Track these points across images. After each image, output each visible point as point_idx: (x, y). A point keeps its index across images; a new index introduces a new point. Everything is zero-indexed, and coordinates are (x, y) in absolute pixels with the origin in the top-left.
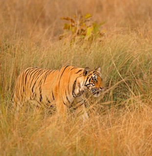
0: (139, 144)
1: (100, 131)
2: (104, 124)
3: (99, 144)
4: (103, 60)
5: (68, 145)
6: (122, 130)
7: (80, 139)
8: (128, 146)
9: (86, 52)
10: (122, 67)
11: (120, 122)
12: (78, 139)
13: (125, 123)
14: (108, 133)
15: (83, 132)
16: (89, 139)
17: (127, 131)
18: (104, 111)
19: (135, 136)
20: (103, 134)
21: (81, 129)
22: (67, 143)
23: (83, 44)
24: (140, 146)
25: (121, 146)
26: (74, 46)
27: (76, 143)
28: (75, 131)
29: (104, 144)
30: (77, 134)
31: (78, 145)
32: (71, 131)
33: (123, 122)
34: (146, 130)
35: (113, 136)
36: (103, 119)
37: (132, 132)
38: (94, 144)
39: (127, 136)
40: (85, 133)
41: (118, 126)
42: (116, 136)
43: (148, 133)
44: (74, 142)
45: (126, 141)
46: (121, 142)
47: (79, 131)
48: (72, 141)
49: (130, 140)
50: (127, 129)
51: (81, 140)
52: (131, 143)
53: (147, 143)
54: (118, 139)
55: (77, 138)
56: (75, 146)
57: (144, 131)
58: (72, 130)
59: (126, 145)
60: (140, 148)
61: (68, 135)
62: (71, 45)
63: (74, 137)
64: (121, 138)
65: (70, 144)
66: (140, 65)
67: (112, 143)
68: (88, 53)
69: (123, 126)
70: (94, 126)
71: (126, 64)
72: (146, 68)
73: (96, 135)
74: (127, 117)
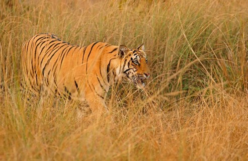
0: (221, 155)
1: (163, 136)
2: (169, 125)
3: (162, 155)
4: (167, 29)
5: (115, 157)
6: (196, 134)
7: (134, 147)
8: (205, 158)
9: (143, 18)
10: (197, 40)
11: (193, 122)
12: (130, 147)
13: (201, 123)
14: (176, 139)
15: (138, 136)
16: (147, 147)
17: (203, 136)
18: (170, 106)
19: (215, 144)
20: (168, 139)
21: (136, 132)
22: (114, 153)
23: (138, 5)
24: (223, 158)
25: (195, 157)
26: (126, 8)
27: (127, 153)
28: (127, 135)
29: (170, 155)
30: (128, 140)
31: (131, 156)
32: (120, 135)
33: (198, 122)
34: (233, 135)
35: (183, 142)
36: (168, 117)
37: (211, 138)
38: (155, 155)
39: (204, 142)
40: (141, 138)
41: (190, 128)
42: (188, 144)
43: (235, 139)
44: (124, 152)
45: (202, 150)
46: (194, 153)
47: (133, 135)
48: (121, 151)
49: (209, 149)
50: (203, 132)
51: (135, 149)
52: (210, 154)
53: (233, 154)
54: (190, 148)
55: (129, 146)
56: (127, 157)
57: (228, 136)
58: (121, 134)
59: (202, 156)
61: (116, 141)
62: (120, 7)
63: (125, 144)
64: (194, 146)
65: (119, 155)
66: (223, 38)
67: (182, 154)
68: (145, 18)
69: (197, 128)
70: (154, 128)
71: (202, 36)
72: (233, 41)
73: (157, 142)
74: (204, 114)
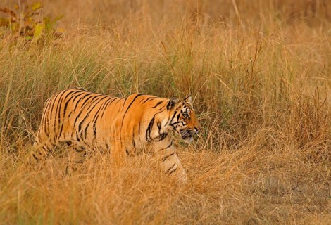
0: (113, 202)
1: (54, 183)
2: (60, 172)
3: (52, 202)
4: (59, 73)
5: (4, 204)
6: (88, 180)
7: (23, 194)
8: (97, 205)
9: (34, 62)
10: (89, 85)
11: (85, 169)
12: (20, 194)
13: (93, 170)
14: (67, 185)
15: (28, 183)
16: (37, 194)
17: (95, 183)
18: (61, 152)
19: (107, 190)
20: (59, 185)
21: (26, 179)
22: (3, 200)
23: (28, 49)
24: (115, 205)
25: (87, 204)
26: (16, 52)
27: (17, 200)
28: (17, 181)
29: (61, 202)
30: (18, 186)
31: (21, 203)
32: (9, 182)
33: (90, 169)
34: (125, 181)
35: (74, 189)
36: (60, 163)
37: (103, 184)
38: (45, 203)
39: (96, 189)
40: (31, 185)
41: (81, 174)
42: (79, 190)
43: (128, 186)
44: (14, 199)
45: (94, 197)
46: (86, 200)
47: (23, 181)
48: (10, 198)
49: (100, 196)
50: (95, 178)
51: (24, 196)
52: (101, 201)
53: (125, 201)
54: (81, 195)
55: (19, 192)
56: (16, 204)
57: (121, 183)
58: (11, 180)
59: (94, 203)
60: (116, 209)
61: (5, 187)
62: (10, 50)
63: (14, 190)
64: (85, 193)
65: (8, 202)
66: (116, 82)
67: (73, 201)
68: (36, 63)
69: (89, 174)
70: (45, 175)
71: (94, 80)
72: (126, 86)
73: (48, 189)
74: (96, 161)
